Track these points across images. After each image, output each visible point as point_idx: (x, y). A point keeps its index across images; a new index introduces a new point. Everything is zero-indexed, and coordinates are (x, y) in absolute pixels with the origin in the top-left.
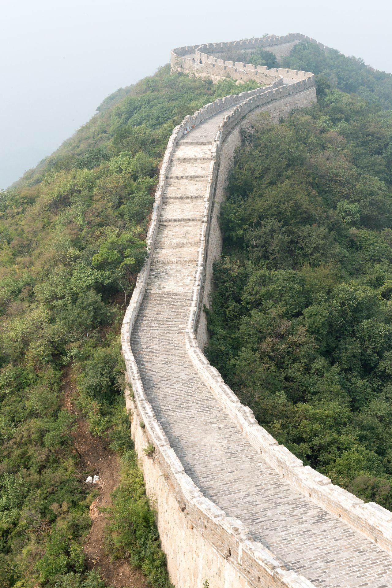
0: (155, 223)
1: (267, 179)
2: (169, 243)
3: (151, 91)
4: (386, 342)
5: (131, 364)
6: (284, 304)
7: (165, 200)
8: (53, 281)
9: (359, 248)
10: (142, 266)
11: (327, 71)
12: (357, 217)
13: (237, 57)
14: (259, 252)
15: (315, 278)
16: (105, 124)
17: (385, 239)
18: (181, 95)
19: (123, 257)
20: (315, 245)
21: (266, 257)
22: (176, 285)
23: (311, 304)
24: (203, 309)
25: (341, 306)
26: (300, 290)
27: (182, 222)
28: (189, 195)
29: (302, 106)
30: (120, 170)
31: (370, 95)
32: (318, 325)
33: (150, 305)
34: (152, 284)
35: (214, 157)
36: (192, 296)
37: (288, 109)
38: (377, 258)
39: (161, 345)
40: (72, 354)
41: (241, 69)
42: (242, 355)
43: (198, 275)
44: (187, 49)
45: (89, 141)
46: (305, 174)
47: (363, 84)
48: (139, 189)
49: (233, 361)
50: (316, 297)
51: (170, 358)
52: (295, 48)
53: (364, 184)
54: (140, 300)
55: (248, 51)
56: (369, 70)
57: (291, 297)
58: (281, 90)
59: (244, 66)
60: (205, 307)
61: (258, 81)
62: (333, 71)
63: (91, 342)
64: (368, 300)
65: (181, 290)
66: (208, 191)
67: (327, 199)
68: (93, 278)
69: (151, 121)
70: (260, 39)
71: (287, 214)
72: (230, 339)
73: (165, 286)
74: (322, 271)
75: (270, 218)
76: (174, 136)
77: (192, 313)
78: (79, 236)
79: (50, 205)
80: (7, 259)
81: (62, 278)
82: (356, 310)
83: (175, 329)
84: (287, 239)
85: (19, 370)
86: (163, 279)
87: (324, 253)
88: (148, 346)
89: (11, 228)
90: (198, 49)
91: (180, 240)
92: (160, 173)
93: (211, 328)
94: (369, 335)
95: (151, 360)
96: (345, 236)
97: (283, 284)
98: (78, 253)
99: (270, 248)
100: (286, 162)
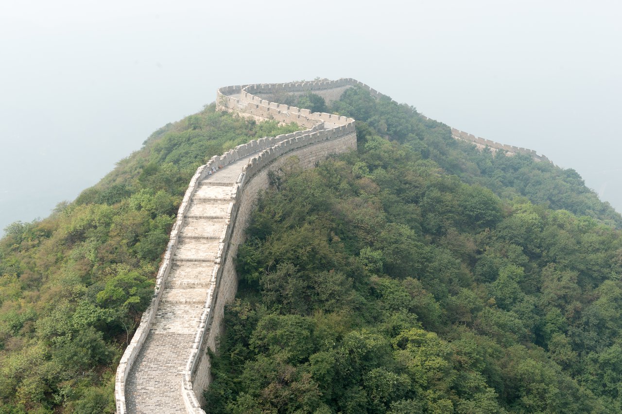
0: (168, 262)
1: (287, 223)
2: (179, 284)
3: (192, 128)
4: (394, 392)
5: (120, 404)
6: (290, 350)
7: (181, 240)
8: (55, 317)
9: (380, 296)
10: (149, 305)
11: (376, 117)
12: (380, 264)
13: (285, 99)
14: (272, 296)
15: (326, 324)
16: (144, 159)
17: (406, 288)
18: (221, 134)
19: (128, 295)
20: (331, 292)
21: (280, 302)
22: (181, 326)
23: (319, 350)
24: (206, 351)
25: (350, 354)
26: (307, 336)
27: (196, 263)
28: (206, 235)
29: (341, 152)
30: (139, 207)
31: (419, 143)
32: (323, 372)
33: (152, 345)
34: (158, 324)
35: (234, 199)
36: (195, 338)
37: (326, 153)
38: (396, 307)
39: (157, 386)
40: (64, 393)
41: (285, 111)
42: (240, 400)
43: (203, 317)
44: (234, 89)
45: (126, 176)
46: (329, 220)
47: (412, 131)
48: (156, 227)
49: (230, 405)
50: (324, 344)
51: (164, 399)
52: (345, 92)
53: (389, 232)
54: (142, 340)
55: (296, 94)
56: (421, 119)
57: (299, 343)
58: (318, 135)
59: (288, 108)
60: (209, 349)
61: (299, 124)
62: (382, 117)
63: (86, 381)
64: (378, 349)
65: (186, 331)
66: (224, 232)
67: (351, 246)
68: (95, 315)
69: (189, 158)
70: (310, 83)
71: (304, 258)
72: (232, 383)
73: (170, 327)
74: (334, 317)
75: (286, 261)
76: (197, 176)
77: (192, 355)
78: (90, 272)
79: (66, 240)
80: (14, 293)
81: (64, 314)
82: (366, 358)
83: (174, 370)
84: (302, 284)
85: (10, 407)
86: (169, 320)
87: (339, 300)
88: (143, 387)
89: (23, 262)
90: (244, 89)
91: (191, 281)
92: (179, 212)
93: (215, 371)
94: (377, 384)
95: (143, 401)
96: (366, 283)
97: (291, 330)
98: (84, 289)
99: (284, 293)
100: (309, 207)
